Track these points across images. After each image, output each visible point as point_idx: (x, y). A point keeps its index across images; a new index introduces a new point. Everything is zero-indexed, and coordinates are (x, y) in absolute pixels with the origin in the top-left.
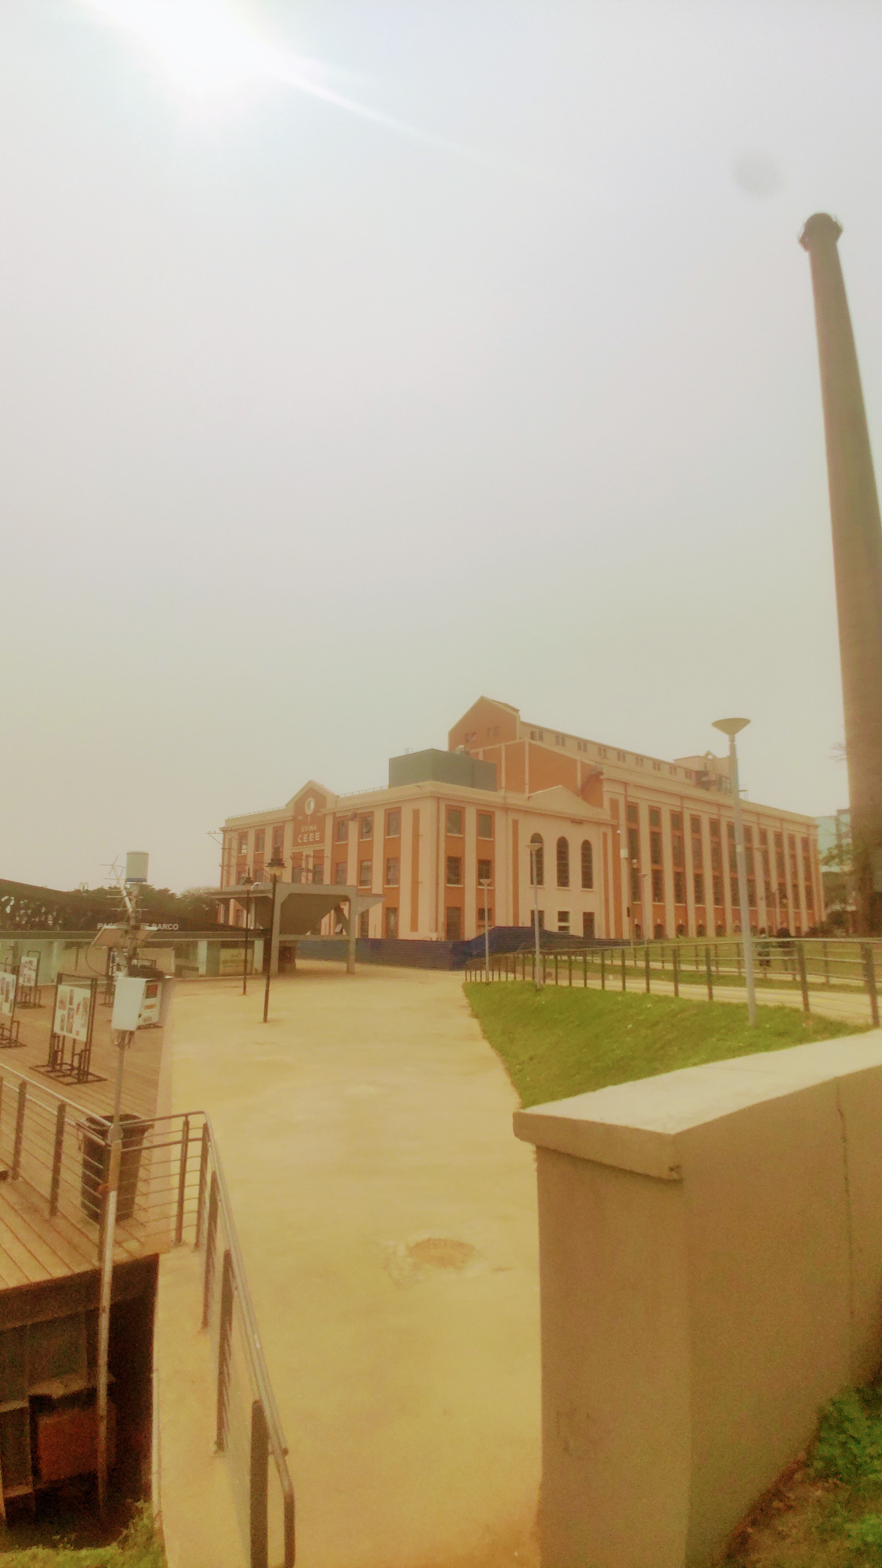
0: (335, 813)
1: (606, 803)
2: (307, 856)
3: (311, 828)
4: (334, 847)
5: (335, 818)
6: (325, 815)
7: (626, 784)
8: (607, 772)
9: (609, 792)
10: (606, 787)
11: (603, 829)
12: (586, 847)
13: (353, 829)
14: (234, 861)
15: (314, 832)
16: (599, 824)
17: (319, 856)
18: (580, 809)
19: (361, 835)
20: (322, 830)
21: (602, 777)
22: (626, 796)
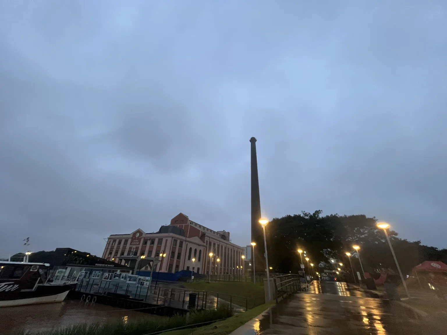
0: (144, 238)
1: (205, 242)
2: (134, 248)
3: (137, 241)
4: (142, 246)
5: (144, 239)
6: (141, 238)
7: (210, 237)
8: (206, 234)
9: (206, 239)
10: (206, 238)
11: (204, 247)
12: (200, 251)
13: (149, 243)
14: (110, 247)
15: (137, 242)
16: (203, 246)
17: (137, 248)
18: (201, 242)
19: (151, 244)
20: (140, 242)
21: (205, 235)
22: (209, 240)
